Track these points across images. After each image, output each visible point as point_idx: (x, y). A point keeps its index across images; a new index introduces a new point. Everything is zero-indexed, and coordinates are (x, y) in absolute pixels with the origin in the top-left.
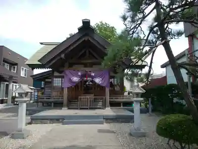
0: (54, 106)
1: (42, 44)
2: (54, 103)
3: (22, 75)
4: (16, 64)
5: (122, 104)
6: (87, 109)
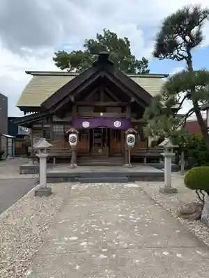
0: (56, 163)
2: (56, 159)
5: (145, 160)
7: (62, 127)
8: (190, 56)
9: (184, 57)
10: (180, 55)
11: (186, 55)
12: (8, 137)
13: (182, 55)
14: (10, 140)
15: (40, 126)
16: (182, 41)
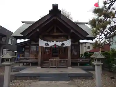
0: (31, 65)
1: (23, 22)
3: (9, 44)
4: (5, 36)
6: (55, 68)
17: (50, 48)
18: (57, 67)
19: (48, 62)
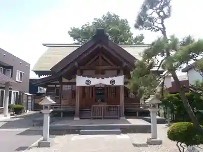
0: (63, 116)
1: (45, 45)
2: (63, 113)
3: (17, 80)
4: (11, 67)
5: (138, 113)
7: (70, 86)
8: (164, 28)
9: (160, 29)
10: (156, 27)
11: (161, 26)
12: (28, 96)
13: (157, 27)
14: (30, 98)
15: (54, 86)
16: (158, 16)
17: (92, 88)
18: (104, 118)
19: (91, 110)
